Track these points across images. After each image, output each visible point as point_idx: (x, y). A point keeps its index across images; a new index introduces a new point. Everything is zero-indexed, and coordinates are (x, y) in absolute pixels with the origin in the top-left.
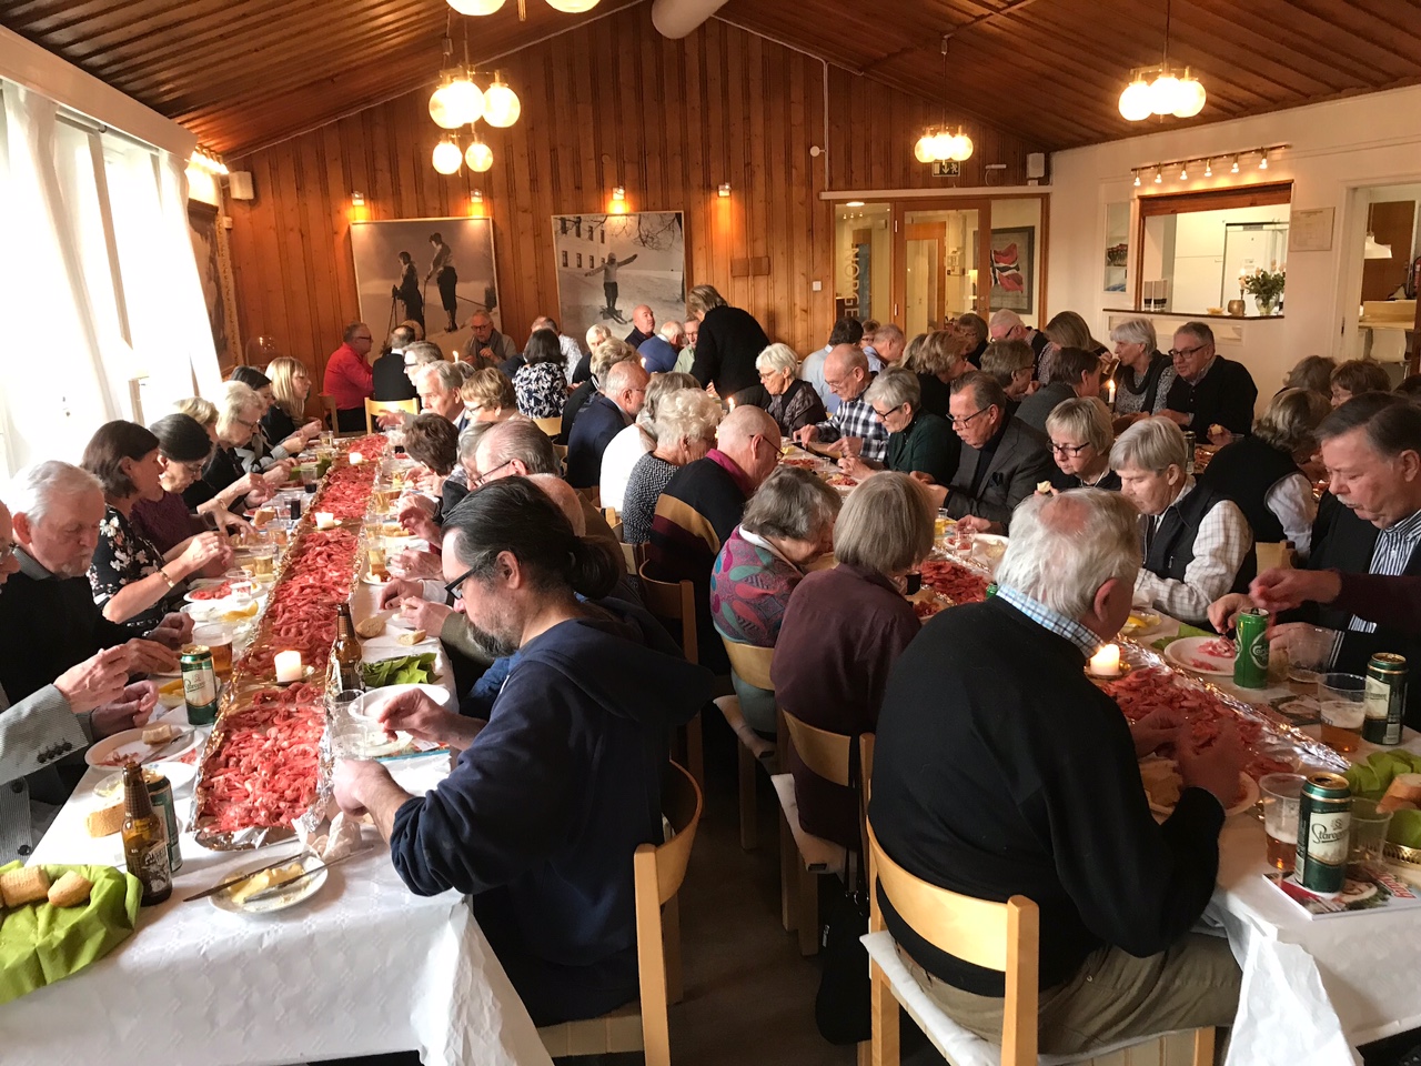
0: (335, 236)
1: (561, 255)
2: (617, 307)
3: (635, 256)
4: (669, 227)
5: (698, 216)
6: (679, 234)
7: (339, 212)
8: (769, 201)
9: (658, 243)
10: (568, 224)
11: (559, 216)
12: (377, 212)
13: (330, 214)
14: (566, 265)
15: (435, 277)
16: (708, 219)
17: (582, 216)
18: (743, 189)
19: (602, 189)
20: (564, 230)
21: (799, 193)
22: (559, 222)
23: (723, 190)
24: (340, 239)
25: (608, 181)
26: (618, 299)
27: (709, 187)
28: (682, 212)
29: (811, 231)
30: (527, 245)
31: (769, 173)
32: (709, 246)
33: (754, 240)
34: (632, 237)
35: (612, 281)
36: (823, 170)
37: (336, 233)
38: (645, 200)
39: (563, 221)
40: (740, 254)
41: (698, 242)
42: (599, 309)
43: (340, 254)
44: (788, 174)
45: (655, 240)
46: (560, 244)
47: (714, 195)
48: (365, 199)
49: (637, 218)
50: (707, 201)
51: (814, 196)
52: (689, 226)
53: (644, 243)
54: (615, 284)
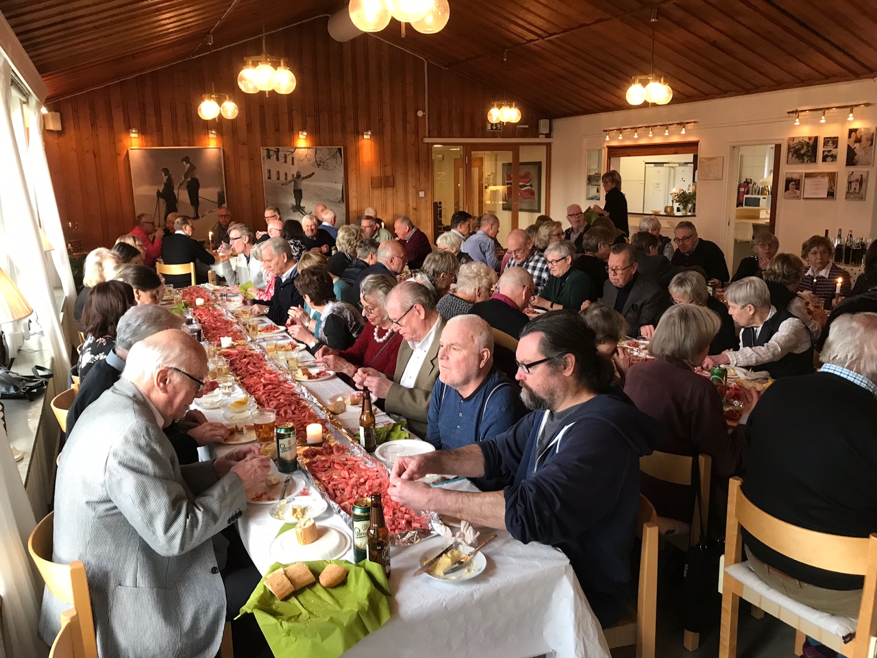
0: (118, 157)
1: (266, 172)
2: (302, 205)
3: (313, 174)
4: (334, 157)
5: (351, 150)
6: (340, 161)
7: (120, 141)
8: (393, 142)
9: (327, 165)
10: (271, 153)
11: (266, 148)
12: (146, 142)
13: (114, 142)
14: (269, 178)
15: (186, 184)
16: (357, 152)
17: (280, 148)
18: (378, 135)
19: (292, 132)
20: (269, 157)
21: (411, 139)
22: (266, 151)
23: (367, 134)
24: (122, 158)
25: (296, 128)
26: (302, 200)
27: (358, 133)
28: (342, 147)
29: (418, 161)
30: (244, 166)
31: (393, 125)
32: (358, 169)
33: (385, 166)
34: (311, 162)
35: (299, 189)
36: (425, 125)
37: (119, 155)
38: (318, 140)
39: (268, 151)
40: (376, 174)
41: (352, 166)
42: (291, 206)
43: (121, 168)
44: (405, 128)
45: (325, 164)
46: (266, 165)
47: (361, 137)
48: (138, 133)
49: (314, 150)
50: (357, 141)
51: (420, 139)
52: (346, 156)
53: (319, 165)
54: (301, 190)
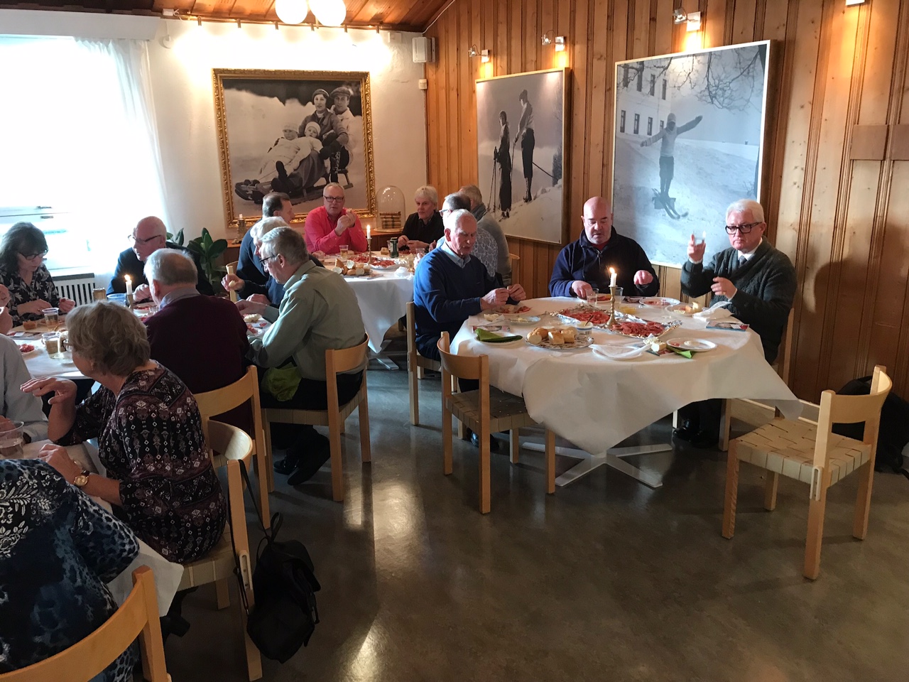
2: (672, 193)
3: (699, 119)
4: (748, 71)
5: (807, 46)
10: (632, 73)
11: (623, 63)
12: (497, 67)
14: (623, 130)
15: (521, 140)
17: (646, 60)
20: (626, 83)
22: (623, 71)
26: (672, 182)
32: (819, 102)
33: (904, 91)
34: (697, 89)
35: (669, 155)
38: (726, 27)
39: (626, 68)
40: (872, 118)
45: (728, 93)
46: (621, 102)
48: (490, 55)
49: (709, 58)
50: (825, 17)
53: (713, 97)
54: (672, 158)
